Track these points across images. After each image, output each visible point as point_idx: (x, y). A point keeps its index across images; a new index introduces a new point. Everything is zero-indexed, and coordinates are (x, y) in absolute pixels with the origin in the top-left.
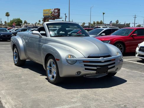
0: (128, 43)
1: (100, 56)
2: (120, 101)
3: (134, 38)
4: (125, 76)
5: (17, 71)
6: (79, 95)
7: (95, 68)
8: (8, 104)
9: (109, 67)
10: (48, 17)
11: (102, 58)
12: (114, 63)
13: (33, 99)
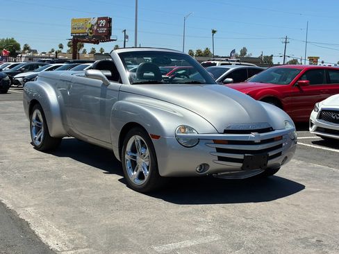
0: (288, 101)
1: (250, 128)
2: (305, 230)
3: (301, 90)
4: (296, 176)
5: (46, 163)
6: (209, 217)
7: (241, 157)
8: (52, 238)
9: (271, 154)
10: (84, 37)
11: (256, 133)
12: (280, 146)
13: (107, 225)
